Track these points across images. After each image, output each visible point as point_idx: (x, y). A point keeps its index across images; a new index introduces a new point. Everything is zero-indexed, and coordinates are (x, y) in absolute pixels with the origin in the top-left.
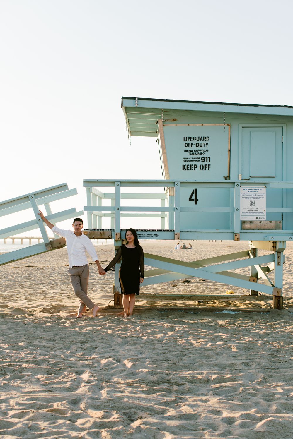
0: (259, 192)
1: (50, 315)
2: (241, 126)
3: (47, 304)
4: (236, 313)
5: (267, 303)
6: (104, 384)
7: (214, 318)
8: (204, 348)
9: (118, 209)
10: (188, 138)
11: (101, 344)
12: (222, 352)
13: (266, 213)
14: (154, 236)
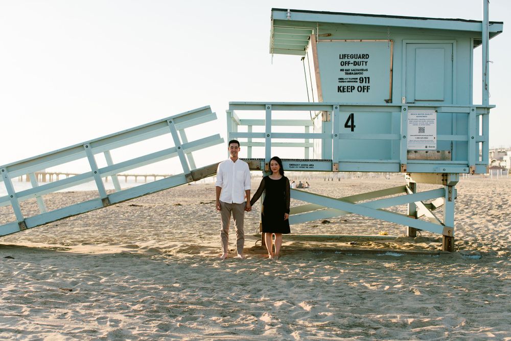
0: (429, 117)
1: (191, 256)
2: (405, 42)
3: (182, 245)
4: (401, 255)
5: (430, 246)
6: (291, 327)
7: (378, 261)
8: (383, 291)
9: (268, 136)
10: (344, 56)
11: (265, 286)
12: (405, 295)
13: (437, 141)
14: (309, 166)
